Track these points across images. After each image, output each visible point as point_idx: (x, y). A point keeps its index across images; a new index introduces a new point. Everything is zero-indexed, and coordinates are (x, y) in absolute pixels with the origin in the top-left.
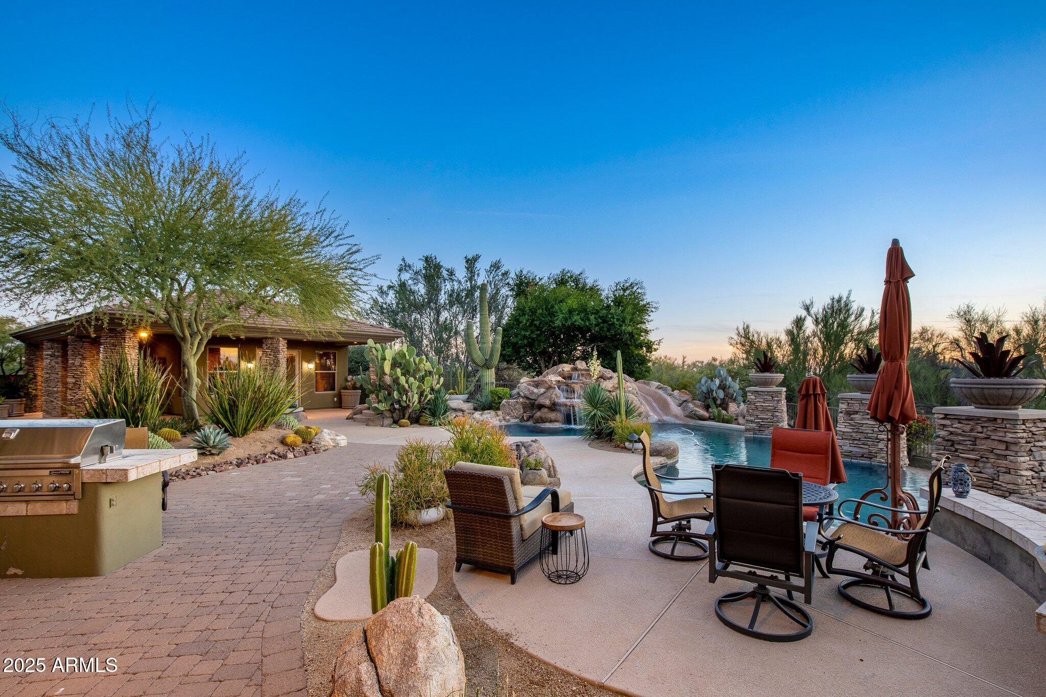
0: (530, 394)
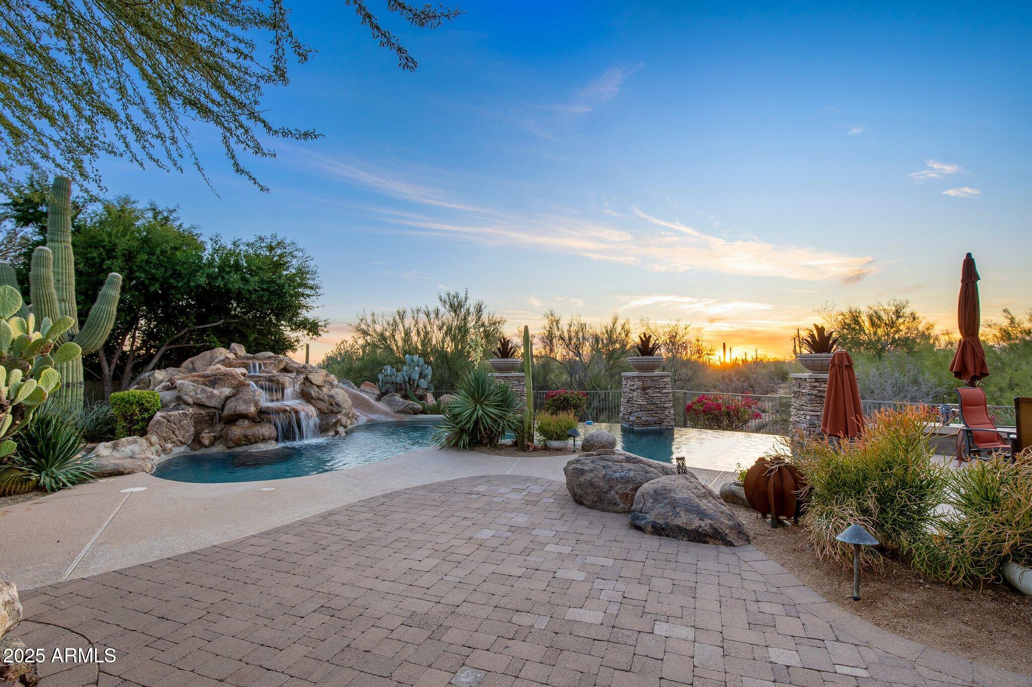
0: (208, 397)
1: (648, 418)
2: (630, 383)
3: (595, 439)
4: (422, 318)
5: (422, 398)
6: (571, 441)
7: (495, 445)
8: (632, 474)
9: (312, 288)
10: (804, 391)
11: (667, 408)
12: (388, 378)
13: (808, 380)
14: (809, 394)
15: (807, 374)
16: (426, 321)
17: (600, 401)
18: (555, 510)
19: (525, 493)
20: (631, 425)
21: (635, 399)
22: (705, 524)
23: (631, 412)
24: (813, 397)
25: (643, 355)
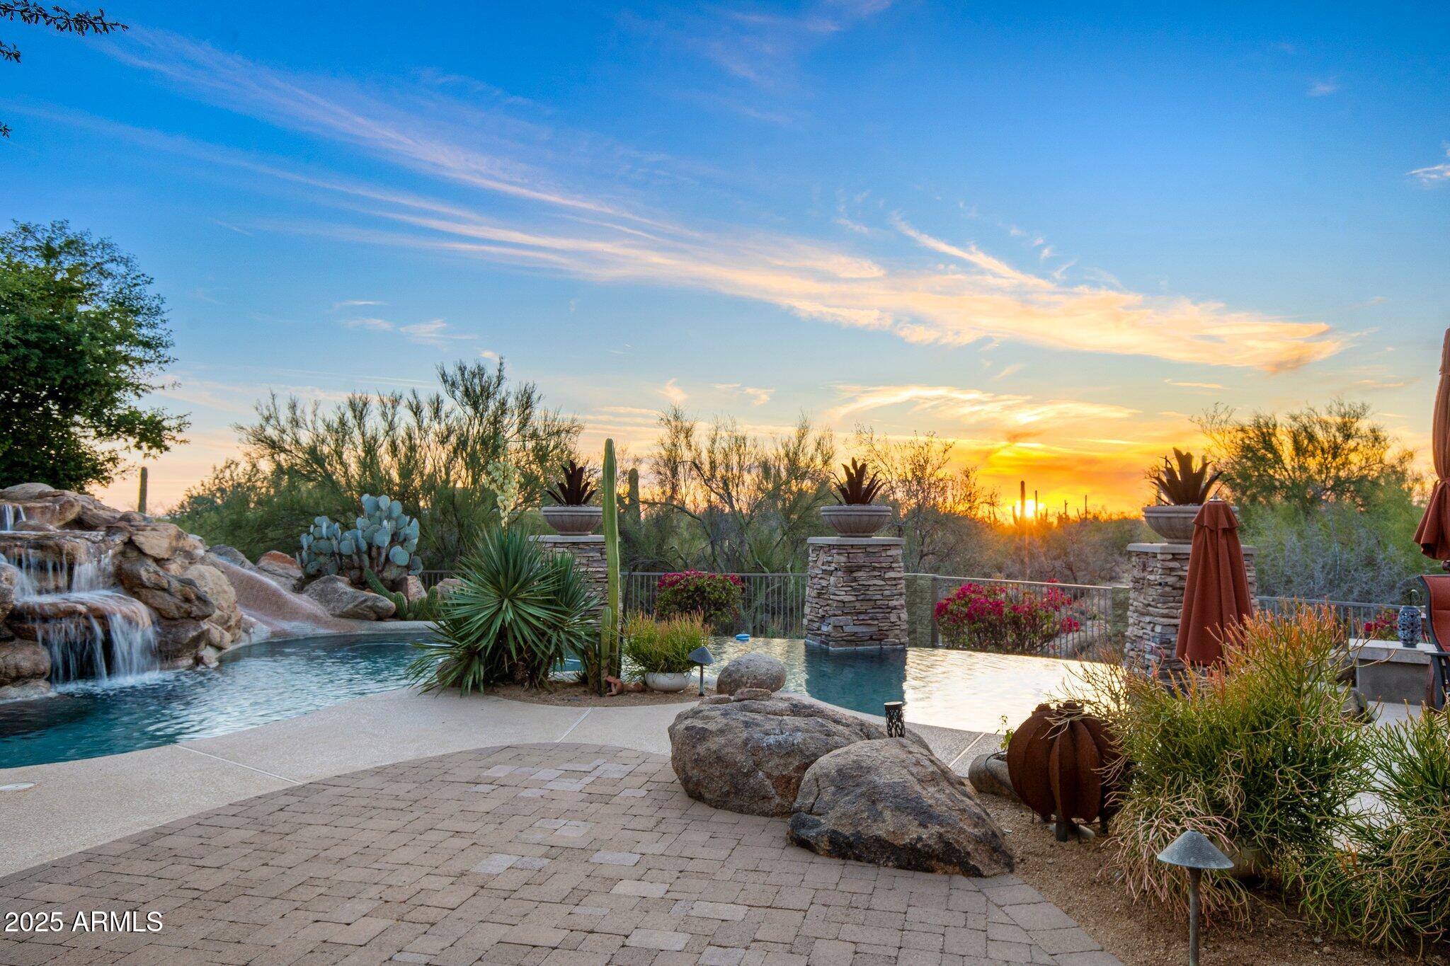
1: (856, 629)
2: (824, 557)
3: (744, 670)
4: (405, 418)
5: (396, 586)
6: (695, 672)
7: (541, 683)
8: (799, 737)
9: (147, 345)
10: (1152, 577)
11: (895, 608)
12: (323, 544)
13: (1159, 557)
14: (1160, 584)
15: (1160, 545)
16: (412, 421)
17: (767, 595)
18: (649, 812)
19: (588, 779)
20: (823, 642)
21: (832, 589)
22: (928, 834)
23: (824, 616)
24: (1167, 589)
25: (849, 502)
